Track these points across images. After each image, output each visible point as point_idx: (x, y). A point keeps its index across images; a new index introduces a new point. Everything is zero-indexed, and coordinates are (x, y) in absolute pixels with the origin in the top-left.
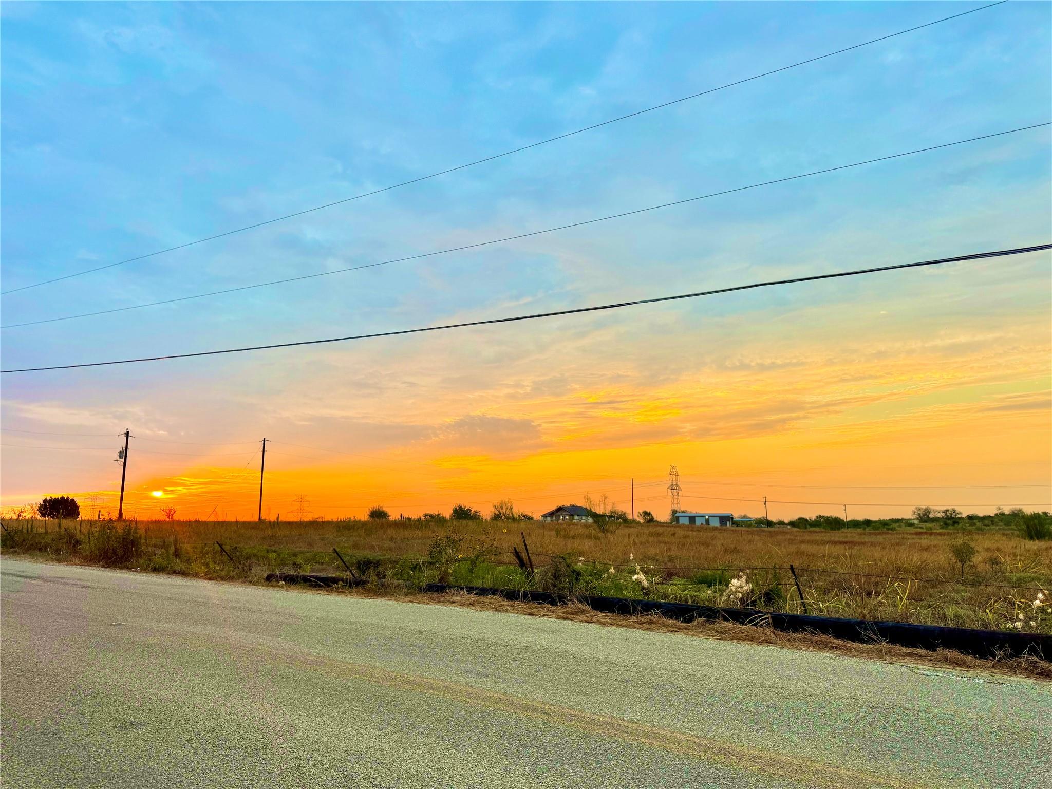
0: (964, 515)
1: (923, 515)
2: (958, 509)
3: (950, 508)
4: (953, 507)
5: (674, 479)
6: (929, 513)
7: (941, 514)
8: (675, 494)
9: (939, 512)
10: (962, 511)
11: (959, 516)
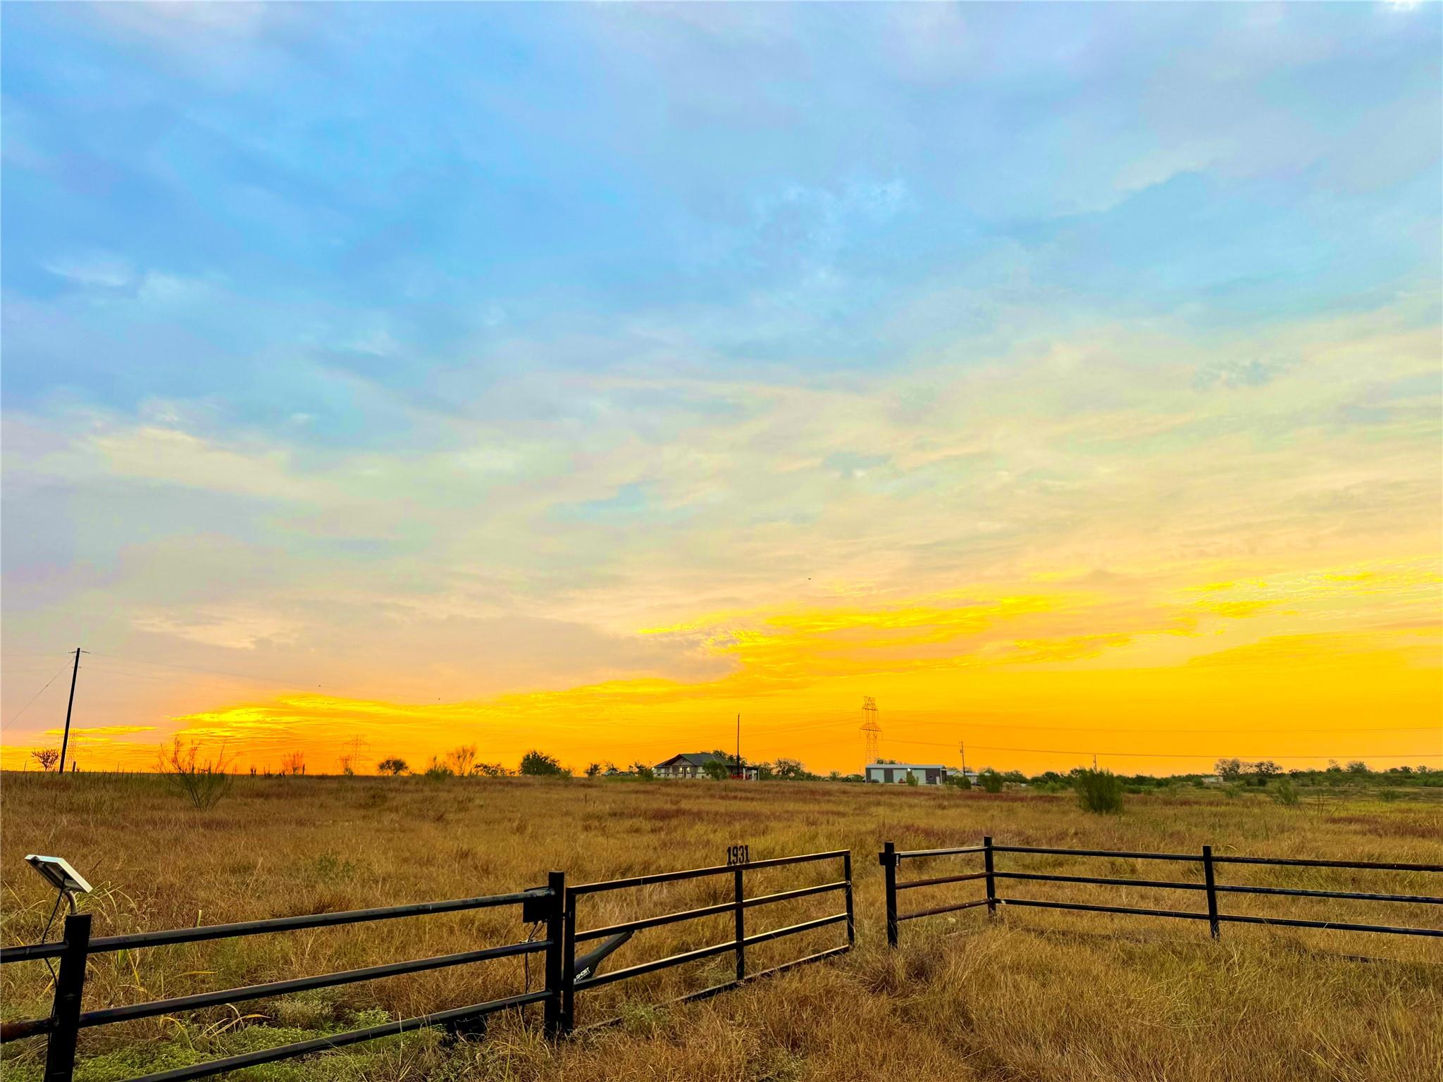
0: (1286, 771)
1: (1231, 770)
2: (1277, 763)
3: (1265, 761)
4: (1270, 759)
5: (871, 716)
6: (1238, 767)
7: (1254, 768)
8: (872, 737)
9: (1251, 766)
10: (1282, 765)
11: (1279, 772)
